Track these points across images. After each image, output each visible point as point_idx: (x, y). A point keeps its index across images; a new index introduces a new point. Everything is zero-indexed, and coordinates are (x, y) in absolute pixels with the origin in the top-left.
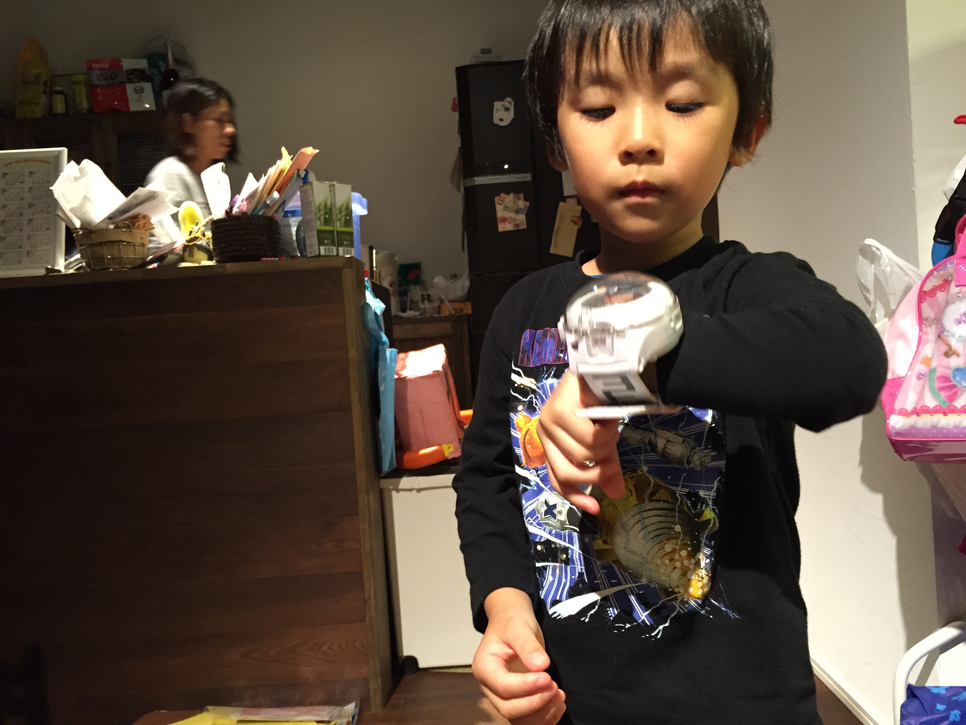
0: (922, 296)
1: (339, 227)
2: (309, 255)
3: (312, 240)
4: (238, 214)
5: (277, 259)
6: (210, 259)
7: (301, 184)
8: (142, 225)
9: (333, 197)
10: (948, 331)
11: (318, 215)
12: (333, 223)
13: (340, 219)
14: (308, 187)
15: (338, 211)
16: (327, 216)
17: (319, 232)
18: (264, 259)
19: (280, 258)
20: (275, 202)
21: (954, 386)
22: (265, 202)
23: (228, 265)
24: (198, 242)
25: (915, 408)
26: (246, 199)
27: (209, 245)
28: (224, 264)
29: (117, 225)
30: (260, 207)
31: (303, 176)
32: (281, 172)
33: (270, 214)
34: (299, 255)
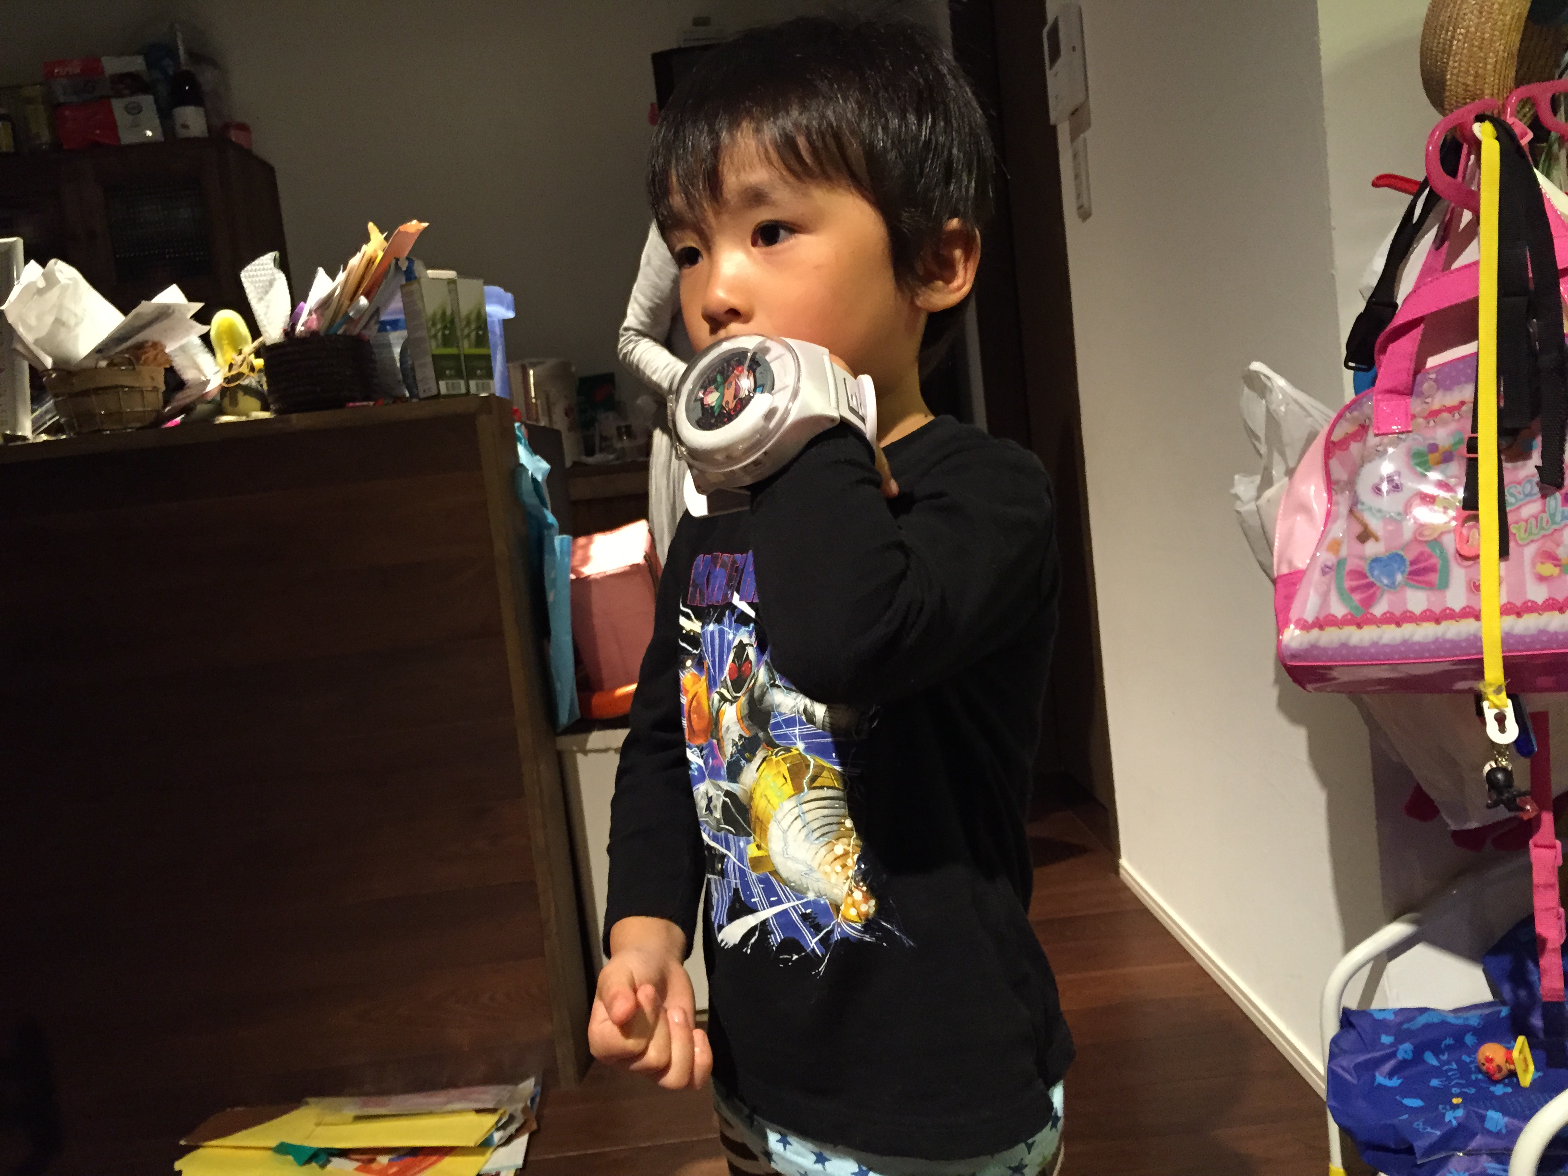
0: (1331, 448)
1: (467, 348)
2: (422, 395)
3: (426, 372)
4: (304, 335)
5: (371, 403)
6: (265, 408)
7: (404, 282)
8: (152, 357)
9: (456, 301)
10: (1363, 504)
11: (433, 332)
12: (458, 343)
13: (468, 336)
14: (415, 286)
15: (464, 323)
16: (447, 332)
17: (435, 357)
18: (351, 404)
19: (376, 400)
20: (361, 312)
21: (1371, 585)
22: (346, 313)
23: (294, 417)
24: (244, 380)
25: (1317, 618)
26: (316, 311)
27: (262, 386)
28: (288, 416)
29: (112, 360)
30: (339, 320)
31: (404, 269)
32: (371, 262)
33: (356, 331)
34: (408, 395)
